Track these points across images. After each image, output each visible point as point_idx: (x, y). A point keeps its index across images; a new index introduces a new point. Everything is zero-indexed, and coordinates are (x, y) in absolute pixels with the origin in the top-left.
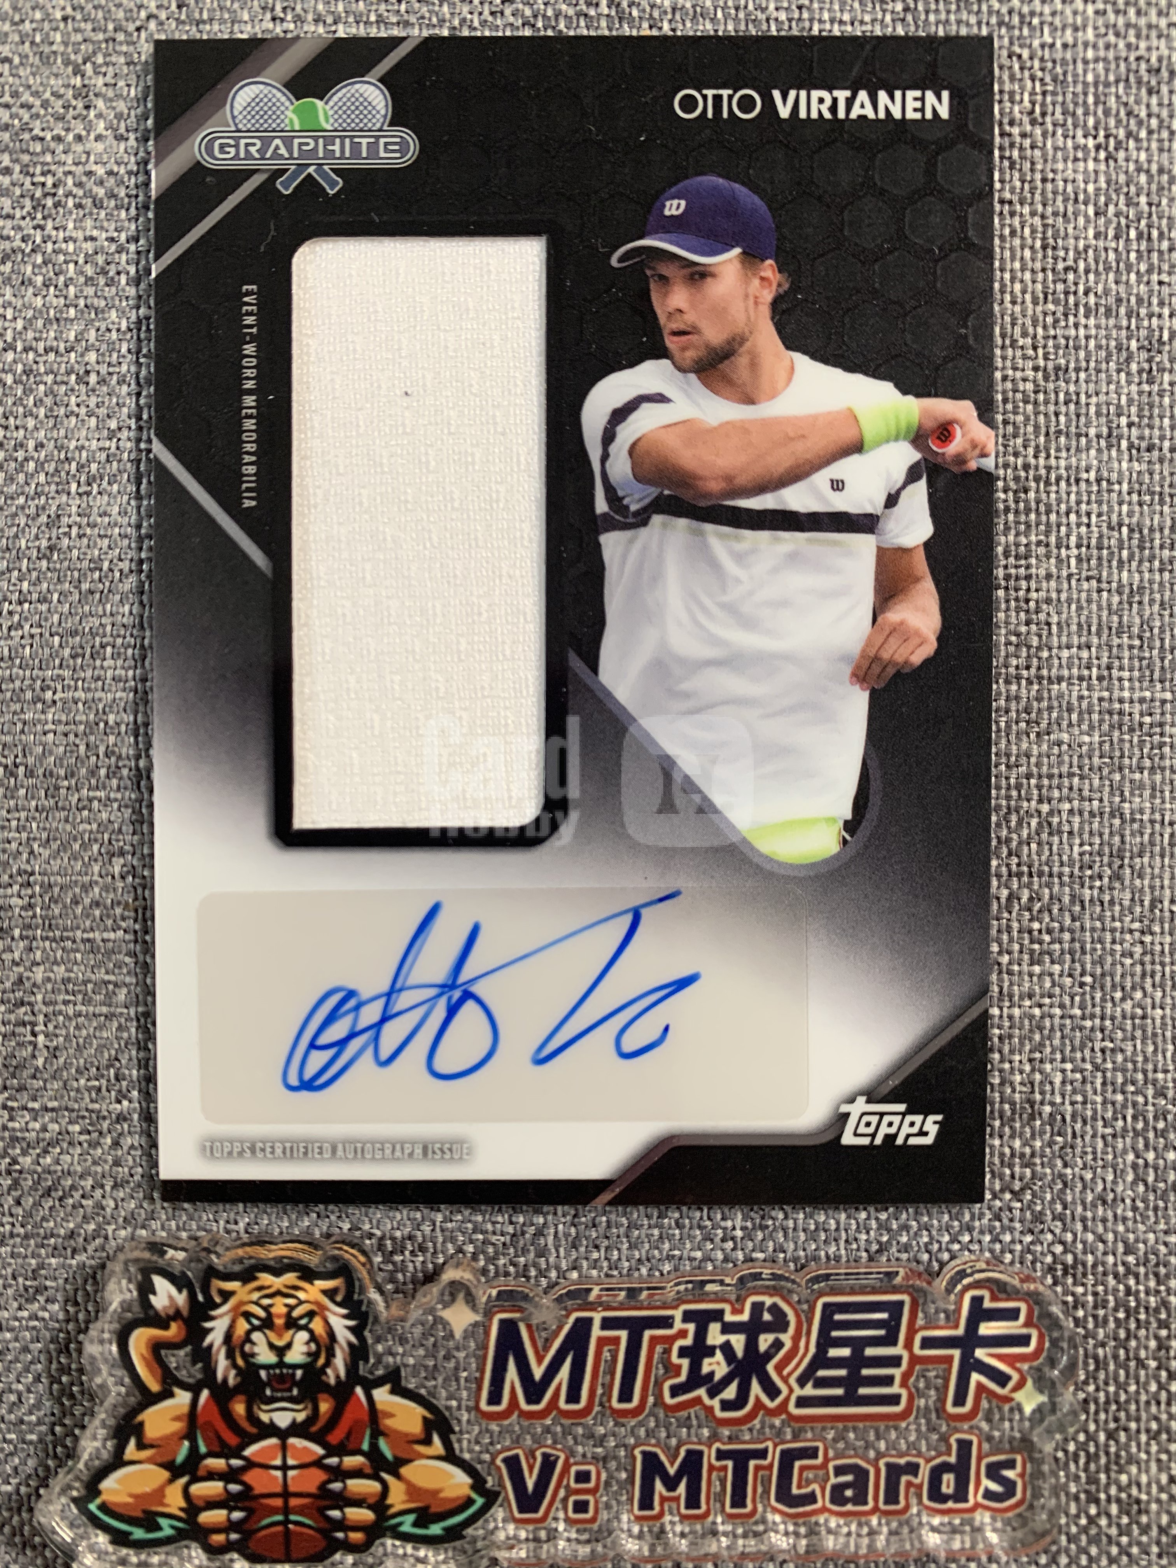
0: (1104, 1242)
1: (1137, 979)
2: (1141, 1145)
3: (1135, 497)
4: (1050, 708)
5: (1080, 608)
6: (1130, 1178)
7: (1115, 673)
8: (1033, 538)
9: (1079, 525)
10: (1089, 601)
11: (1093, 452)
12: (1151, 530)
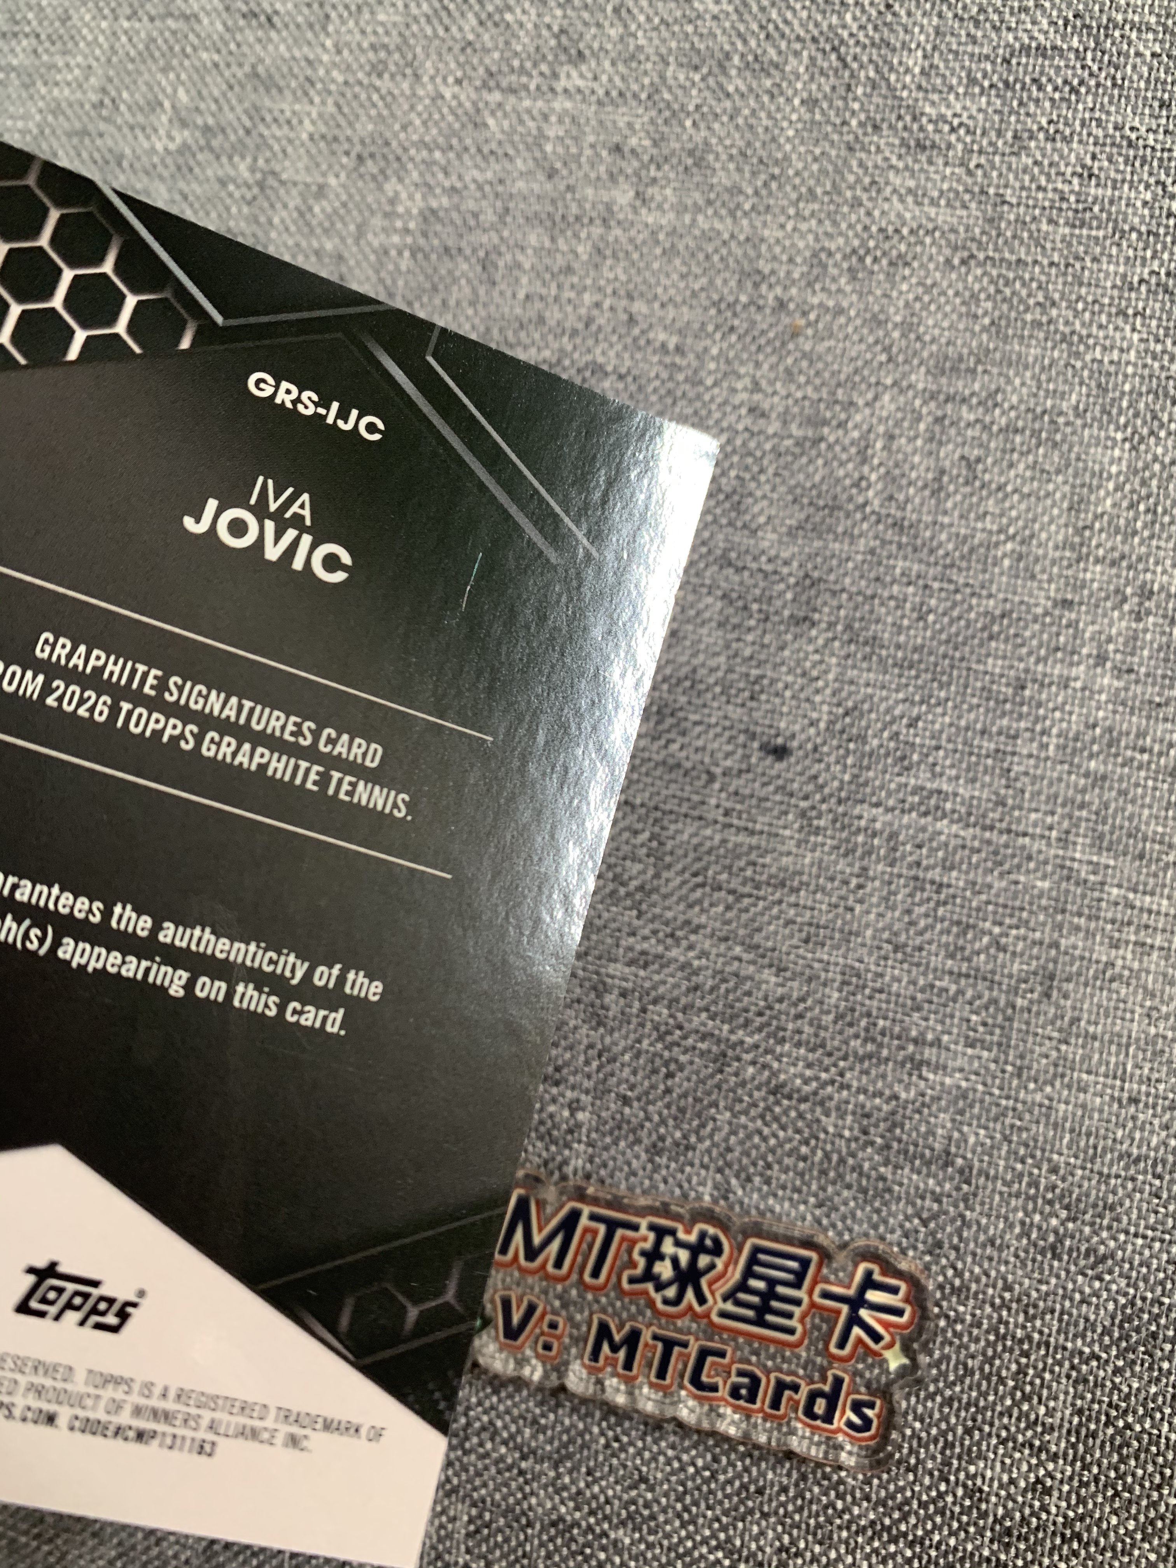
0: (988, 1275)
1: (1049, 1076)
2: (1030, 1206)
3: (1110, 707)
4: (1014, 856)
5: (1051, 784)
6: (1017, 1230)
7: (1071, 838)
8: (1023, 725)
9: (1062, 720)
10: (1060, 780)
11: (1082, 668)
12: (1120, 733)
